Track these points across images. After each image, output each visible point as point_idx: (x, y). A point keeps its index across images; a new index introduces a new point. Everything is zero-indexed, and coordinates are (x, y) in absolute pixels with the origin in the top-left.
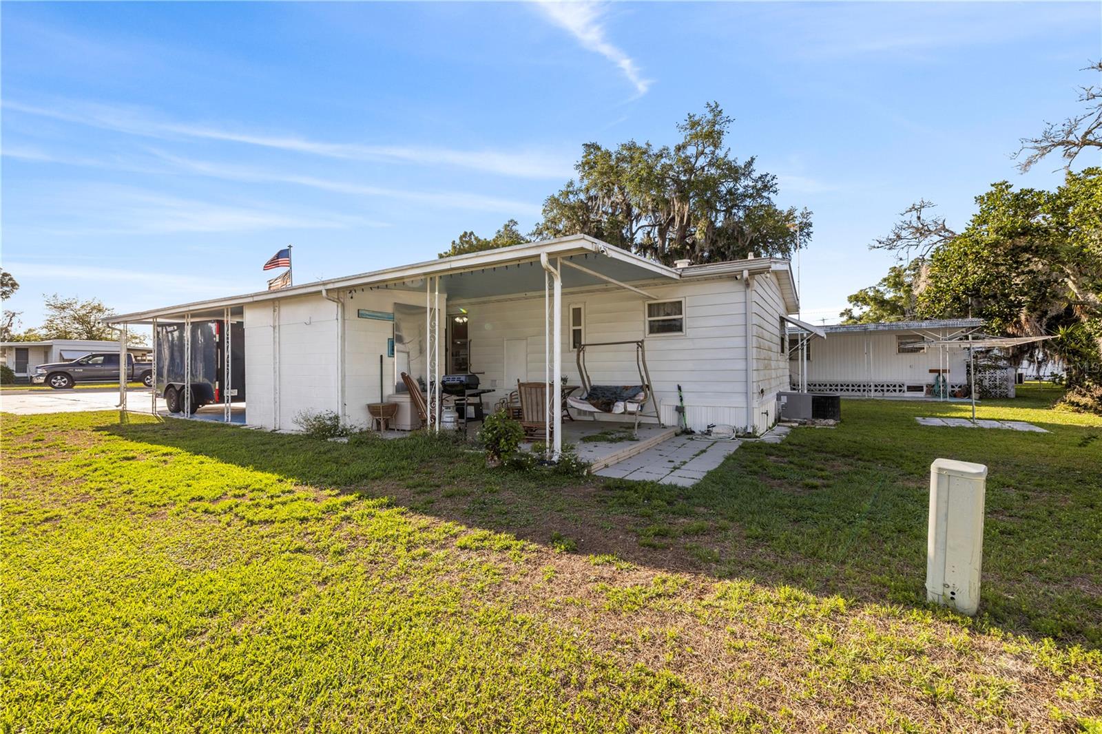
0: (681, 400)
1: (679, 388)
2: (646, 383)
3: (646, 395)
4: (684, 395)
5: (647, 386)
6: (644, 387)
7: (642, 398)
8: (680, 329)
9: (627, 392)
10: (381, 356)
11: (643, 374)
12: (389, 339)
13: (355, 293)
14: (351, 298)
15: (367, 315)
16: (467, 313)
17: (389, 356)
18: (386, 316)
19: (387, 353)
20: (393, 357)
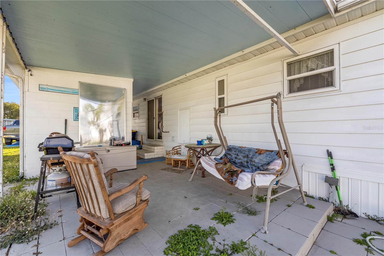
0: (333, 169)
1: (330, 154)
2: (284, 148)
3: (284, 163)
4: (335, 162)
5: (286, 153)
6: (282, 153)
7: (278, 168)
8: (330, 84)
9: (261, 157)
10: (66, 120)
11: (280, 137)
12: (74, 108)
13: (35, 71)
14: (31, 75)
15: (50, 89)
16: (162, 95)
17: (74, 120)
18: (71, 91)
19: (73, 118)
20: (78, 121)
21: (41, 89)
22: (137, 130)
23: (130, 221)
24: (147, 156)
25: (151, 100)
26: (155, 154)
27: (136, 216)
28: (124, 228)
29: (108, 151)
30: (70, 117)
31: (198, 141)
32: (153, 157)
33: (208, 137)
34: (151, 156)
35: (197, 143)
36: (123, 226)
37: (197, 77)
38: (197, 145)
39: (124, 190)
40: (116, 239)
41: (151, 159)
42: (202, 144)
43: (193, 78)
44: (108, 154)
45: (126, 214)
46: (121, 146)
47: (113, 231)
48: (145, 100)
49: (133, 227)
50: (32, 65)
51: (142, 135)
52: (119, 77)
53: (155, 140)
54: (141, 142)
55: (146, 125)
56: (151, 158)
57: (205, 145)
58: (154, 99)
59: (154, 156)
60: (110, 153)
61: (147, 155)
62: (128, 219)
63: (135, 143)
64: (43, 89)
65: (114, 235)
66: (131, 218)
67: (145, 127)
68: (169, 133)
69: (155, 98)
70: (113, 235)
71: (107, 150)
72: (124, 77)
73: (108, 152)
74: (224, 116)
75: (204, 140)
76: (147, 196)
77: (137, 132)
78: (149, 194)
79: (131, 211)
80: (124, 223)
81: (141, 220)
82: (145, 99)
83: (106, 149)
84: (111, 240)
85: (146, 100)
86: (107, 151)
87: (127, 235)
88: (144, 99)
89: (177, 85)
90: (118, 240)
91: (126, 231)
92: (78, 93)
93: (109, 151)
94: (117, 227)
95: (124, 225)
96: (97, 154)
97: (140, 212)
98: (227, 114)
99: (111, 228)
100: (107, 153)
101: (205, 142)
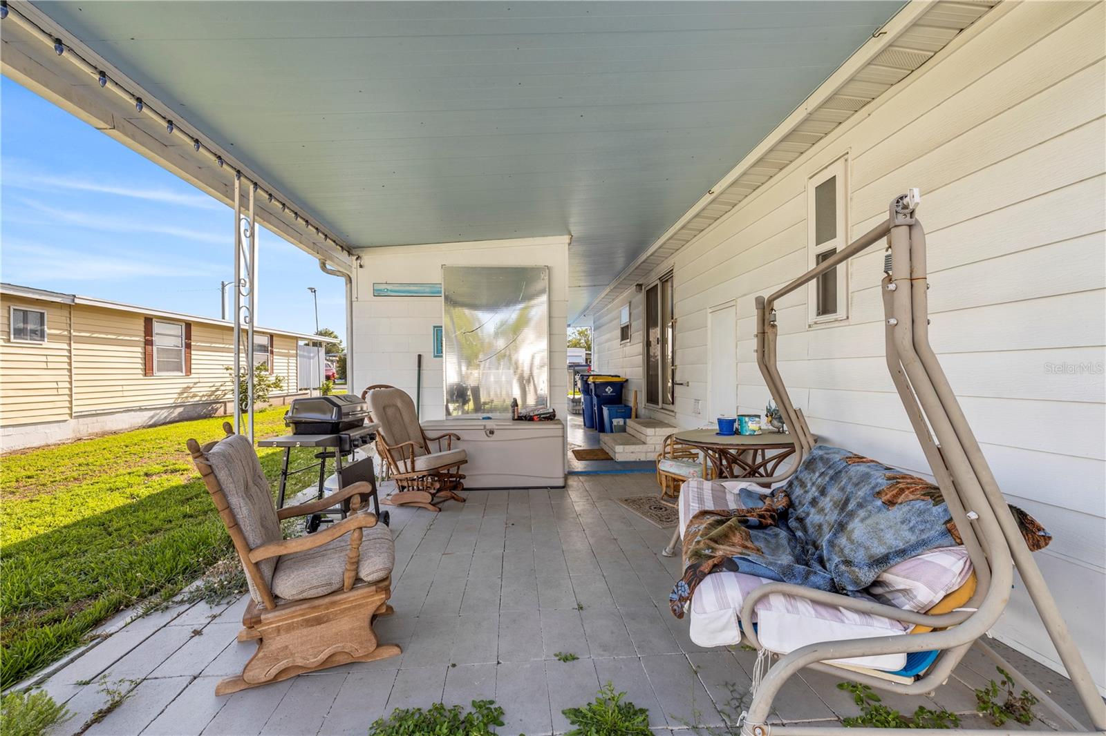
10: (420, 356)
12: (435, 327)
13: (367, 258)
14: (361, 266)
15: (391, 291)
16: (672, 270)
17: (435, 357)
18: (427, 290)
19: (433, 350)
20: (442, 357)
21: (378, 293)
22: (627, 378)
23: (322, 625)
24: (623, 453)
25: (651, 288)
26: (649, 450)
27: (346, 618)
28: (304, 638)
29: (490, 433)
30: (428, 350)
31: (720, 422)
32: (643, 459)
33: (770, 406)
34: (633, 455)
35: (716, 427)
36: (301, 633)
37: (755, 190)
38: (717, 434)
39: (294, 544)
40: (277, 660)
41: (635, 462)
42: (737, 433)
43: (743, 197)
44: (489, 439)
45: (301, 604)
46: (529, 420)
47: (270, 639)
48: (641, 289)
49: (334, 646)
50: (362, 245)
51: (636, 391)
52: (531, 239)
53: (662, 409)
54: (634, 410)
55: (643, 360)
56: (634, 460)
57: (750, 435)
58: (658, 282)
59: (644, 454)
60: (493, 437)
61: (622, 451)
62: (318, 621)
63: (617, 412)
64: (379, 292)
65: (273, 648)
66: (327, 621)
67: (641, 368)
68: (688, 386)
69: (659, 279)
70: (268, 647)
71: (488, 430)
72: (544, 236)
73: (491, 435)
74: (837, 324)
75: (747, 419)
76: (373, 572)
77: (627, 380)
78: (381, 567)
79: (317, 602)
80: (302, 626)
81: (363, 633)
82: (640, 286)
83: (485, 426)
84: (262, 658)
85: (643, 287)
86: (488, 432)
87: (314, 661)
88: (638, 285)
89: (705, 229)
90: (283, 664)
91: (311, 651)
92: (441, 293)
93: (492, 432)
94: (281, 631)
95: (305, 631)
96: (459, 439)
97: (358, 611)
98: (848, 318)
99: (263, 628)
100: (487, 438)
101: (750, 424)
